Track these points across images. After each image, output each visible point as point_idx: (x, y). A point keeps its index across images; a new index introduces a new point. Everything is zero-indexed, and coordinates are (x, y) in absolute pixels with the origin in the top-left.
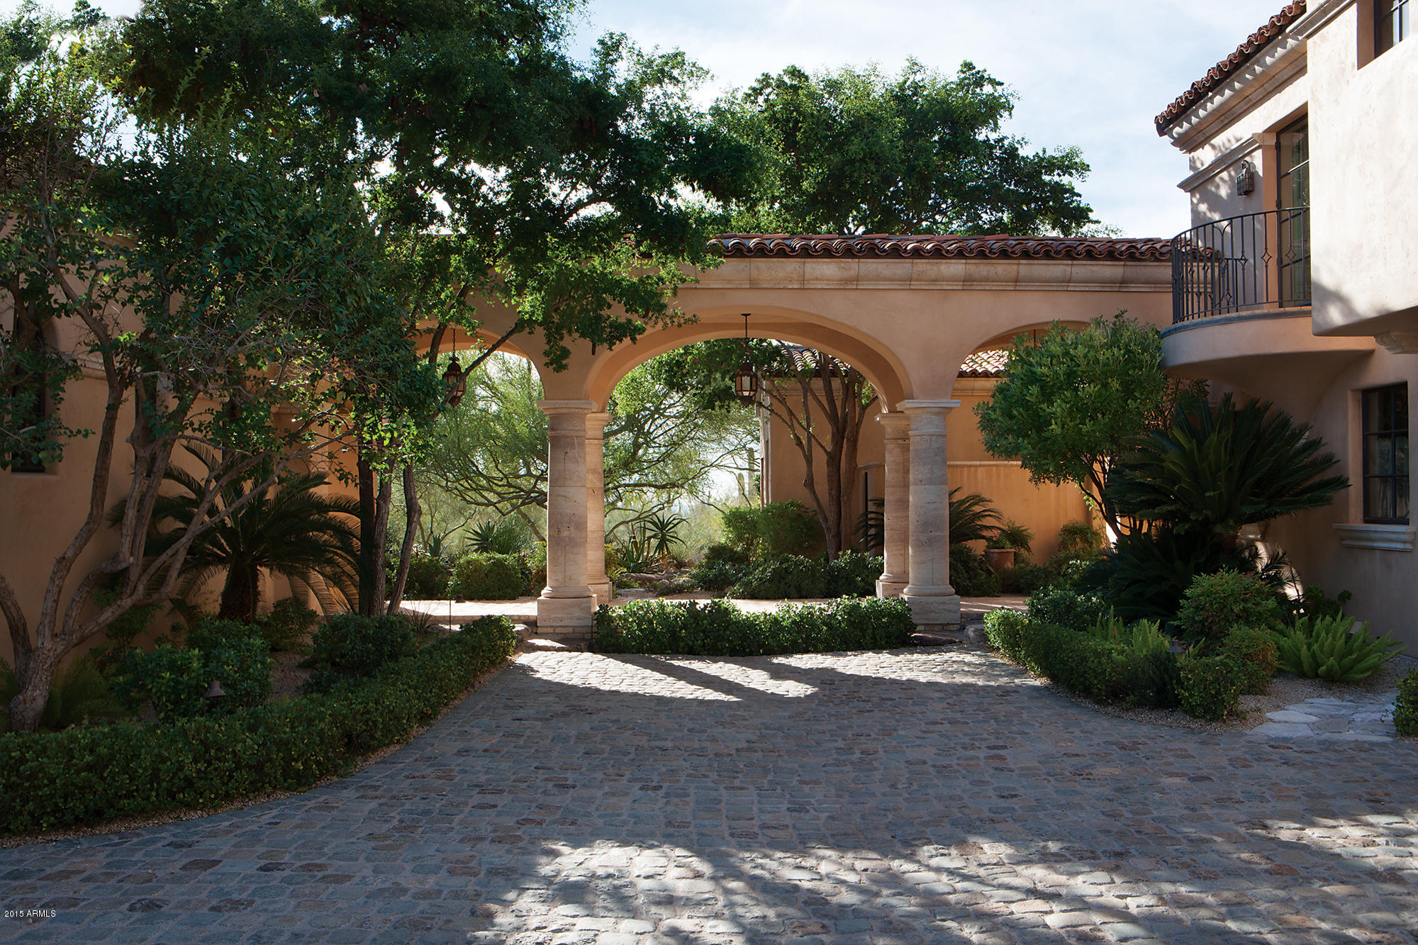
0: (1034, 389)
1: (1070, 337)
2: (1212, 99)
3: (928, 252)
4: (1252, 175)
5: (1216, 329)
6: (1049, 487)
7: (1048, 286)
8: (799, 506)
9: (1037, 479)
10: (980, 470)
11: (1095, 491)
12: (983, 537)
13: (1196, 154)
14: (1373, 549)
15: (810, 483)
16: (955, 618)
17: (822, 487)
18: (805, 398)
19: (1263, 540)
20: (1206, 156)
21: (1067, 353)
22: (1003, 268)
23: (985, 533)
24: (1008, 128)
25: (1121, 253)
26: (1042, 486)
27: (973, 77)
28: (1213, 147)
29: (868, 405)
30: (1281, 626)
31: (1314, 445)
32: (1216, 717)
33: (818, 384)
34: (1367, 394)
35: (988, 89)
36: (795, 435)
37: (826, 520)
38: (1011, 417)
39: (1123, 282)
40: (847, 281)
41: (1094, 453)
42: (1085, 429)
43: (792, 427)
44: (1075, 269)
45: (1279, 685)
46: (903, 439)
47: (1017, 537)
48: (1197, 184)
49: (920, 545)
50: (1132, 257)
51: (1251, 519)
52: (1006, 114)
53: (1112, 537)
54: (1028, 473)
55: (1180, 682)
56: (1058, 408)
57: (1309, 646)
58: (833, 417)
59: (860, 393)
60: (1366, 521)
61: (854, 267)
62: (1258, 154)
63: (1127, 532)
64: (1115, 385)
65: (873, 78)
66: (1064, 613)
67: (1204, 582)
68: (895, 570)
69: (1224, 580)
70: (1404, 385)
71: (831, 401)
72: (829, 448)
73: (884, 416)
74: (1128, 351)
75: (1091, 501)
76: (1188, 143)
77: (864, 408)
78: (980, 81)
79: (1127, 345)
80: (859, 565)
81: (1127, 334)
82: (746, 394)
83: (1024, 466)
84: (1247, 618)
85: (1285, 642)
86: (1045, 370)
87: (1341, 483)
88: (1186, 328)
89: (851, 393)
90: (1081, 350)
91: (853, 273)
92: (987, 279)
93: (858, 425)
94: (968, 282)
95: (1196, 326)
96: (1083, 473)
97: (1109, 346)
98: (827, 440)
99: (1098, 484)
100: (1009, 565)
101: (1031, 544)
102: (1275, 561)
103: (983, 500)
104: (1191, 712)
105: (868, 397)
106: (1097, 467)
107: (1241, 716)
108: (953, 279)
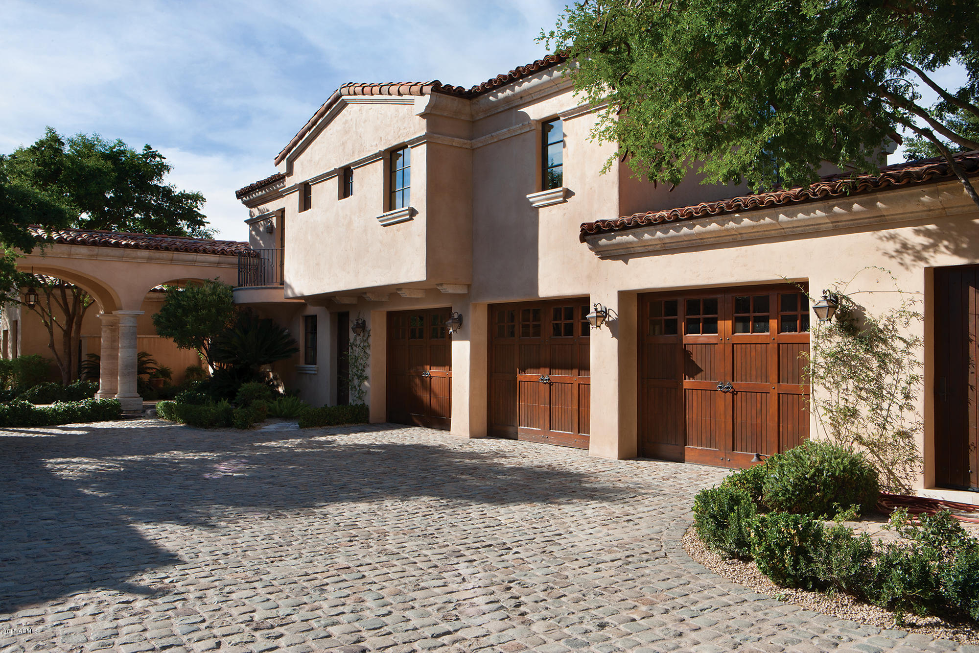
0: (180, 311)
1: (196, 289)
2: (258, 192)
3: (132, 246)
4: (272, 226)
5: (253, 291)
6: (184, 351)
7: (185, 262)
8: (40, 357)
9: (180, 347)
10: (145, 339)
11: (204, 351)
12: (148, 373)
13: (253, 209)
14: (306, 373)
15: (52, 346)
16: (141, 407)
17: (59, 347)
18: (49, 300)
19: (272, 372)
20: (256, 212)
21: (194, 297)
22: (166, 255)
23: (148, 371)
24: (167, 180)
25: (218, 252)
26: (182, 350)
27: (150, 154)
28: (258, 209)
29: (87, 307)
30: (271, 400)
31: (289, 335)
32: (245, 428)
33: (57, 292)
34: (307, 318)
35: (158, 159)
36: (45, 321)
37: (62, 365)
38: (170, 321)
39: (219, 263)
40: (92, 256)
41: (205, 336)
42: (201, 327)
43: (43, 317)
44: (198, 257)
45: (266, 420)
46: (114, 327)
47: (165, 373)
48: (252, 222)
49: (124, 375)
50: (223, 253)
51: (264, 363)
52: (166, 172)
53: (211, 371)
54: (176, 345)
55: (234, 417)
56: (190, 319)
57: (279, 406)
58: (66, 310)
59: (83, 300)
60: (306, 364)
61: (95, 250)
62: (274, 218)
63: (218, 369)
64: (214, 310)
65: (96, 143)
66: (191, 400)
67: (245, 386)
68: (106, 388)
69: (252, 385)
70: (316, 316)
71: (66, 304)
72: (65, 328)
73: (101, 315)
74: (219, 297)
75: (202, 356)
76: (250, 204)
77: (85, 308)
78: (154, 155)
79: (219, 294)
80: (84, 387)
81: (219, 290)
82: (32, 303)
83: (175, 341)
84: (259, 397)
85: (272, 405)
86: (185, 303)
87: (297, 350)
88: (242, 289)
89: (77, 300)
90: (200, 296)
91: (95, 253)
92: (158, 259)
93: (82, 317)
94: (150, 259)
95: (246, 289)
96: (199, 345)
97: (212, 294)
98: (64, 323)
99: (206, 349)
100: (161, 386)
101: (172, 376)
102: (275, 378)
103: (148, 355)
104: (238, 427)
105: (87, 303)
106: (205, 342)
107: (254, 427)
108: (143, 258)
